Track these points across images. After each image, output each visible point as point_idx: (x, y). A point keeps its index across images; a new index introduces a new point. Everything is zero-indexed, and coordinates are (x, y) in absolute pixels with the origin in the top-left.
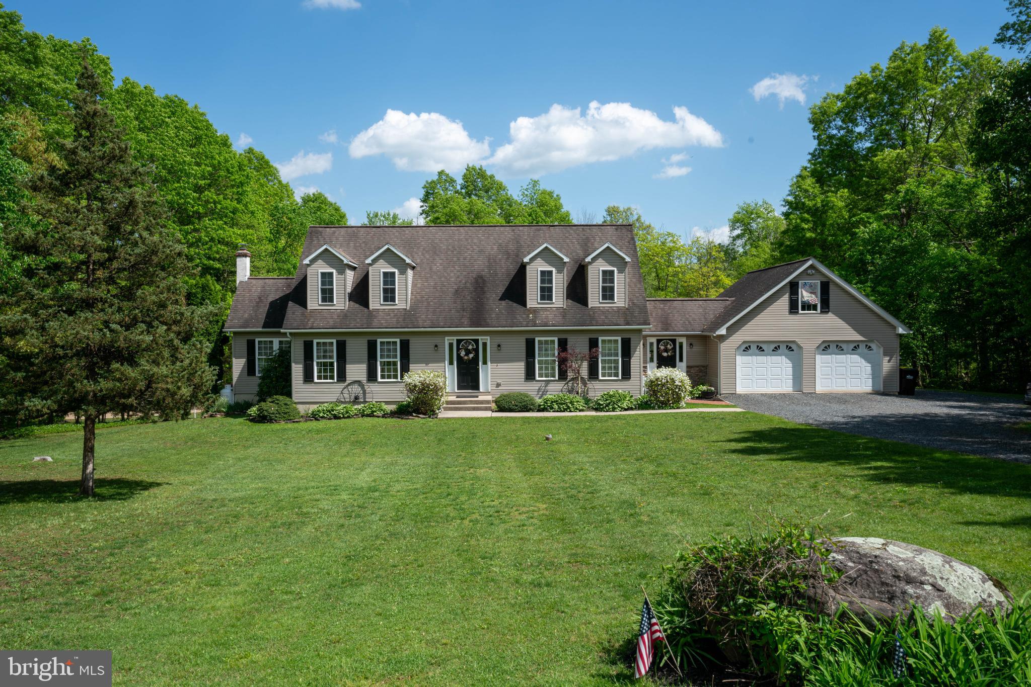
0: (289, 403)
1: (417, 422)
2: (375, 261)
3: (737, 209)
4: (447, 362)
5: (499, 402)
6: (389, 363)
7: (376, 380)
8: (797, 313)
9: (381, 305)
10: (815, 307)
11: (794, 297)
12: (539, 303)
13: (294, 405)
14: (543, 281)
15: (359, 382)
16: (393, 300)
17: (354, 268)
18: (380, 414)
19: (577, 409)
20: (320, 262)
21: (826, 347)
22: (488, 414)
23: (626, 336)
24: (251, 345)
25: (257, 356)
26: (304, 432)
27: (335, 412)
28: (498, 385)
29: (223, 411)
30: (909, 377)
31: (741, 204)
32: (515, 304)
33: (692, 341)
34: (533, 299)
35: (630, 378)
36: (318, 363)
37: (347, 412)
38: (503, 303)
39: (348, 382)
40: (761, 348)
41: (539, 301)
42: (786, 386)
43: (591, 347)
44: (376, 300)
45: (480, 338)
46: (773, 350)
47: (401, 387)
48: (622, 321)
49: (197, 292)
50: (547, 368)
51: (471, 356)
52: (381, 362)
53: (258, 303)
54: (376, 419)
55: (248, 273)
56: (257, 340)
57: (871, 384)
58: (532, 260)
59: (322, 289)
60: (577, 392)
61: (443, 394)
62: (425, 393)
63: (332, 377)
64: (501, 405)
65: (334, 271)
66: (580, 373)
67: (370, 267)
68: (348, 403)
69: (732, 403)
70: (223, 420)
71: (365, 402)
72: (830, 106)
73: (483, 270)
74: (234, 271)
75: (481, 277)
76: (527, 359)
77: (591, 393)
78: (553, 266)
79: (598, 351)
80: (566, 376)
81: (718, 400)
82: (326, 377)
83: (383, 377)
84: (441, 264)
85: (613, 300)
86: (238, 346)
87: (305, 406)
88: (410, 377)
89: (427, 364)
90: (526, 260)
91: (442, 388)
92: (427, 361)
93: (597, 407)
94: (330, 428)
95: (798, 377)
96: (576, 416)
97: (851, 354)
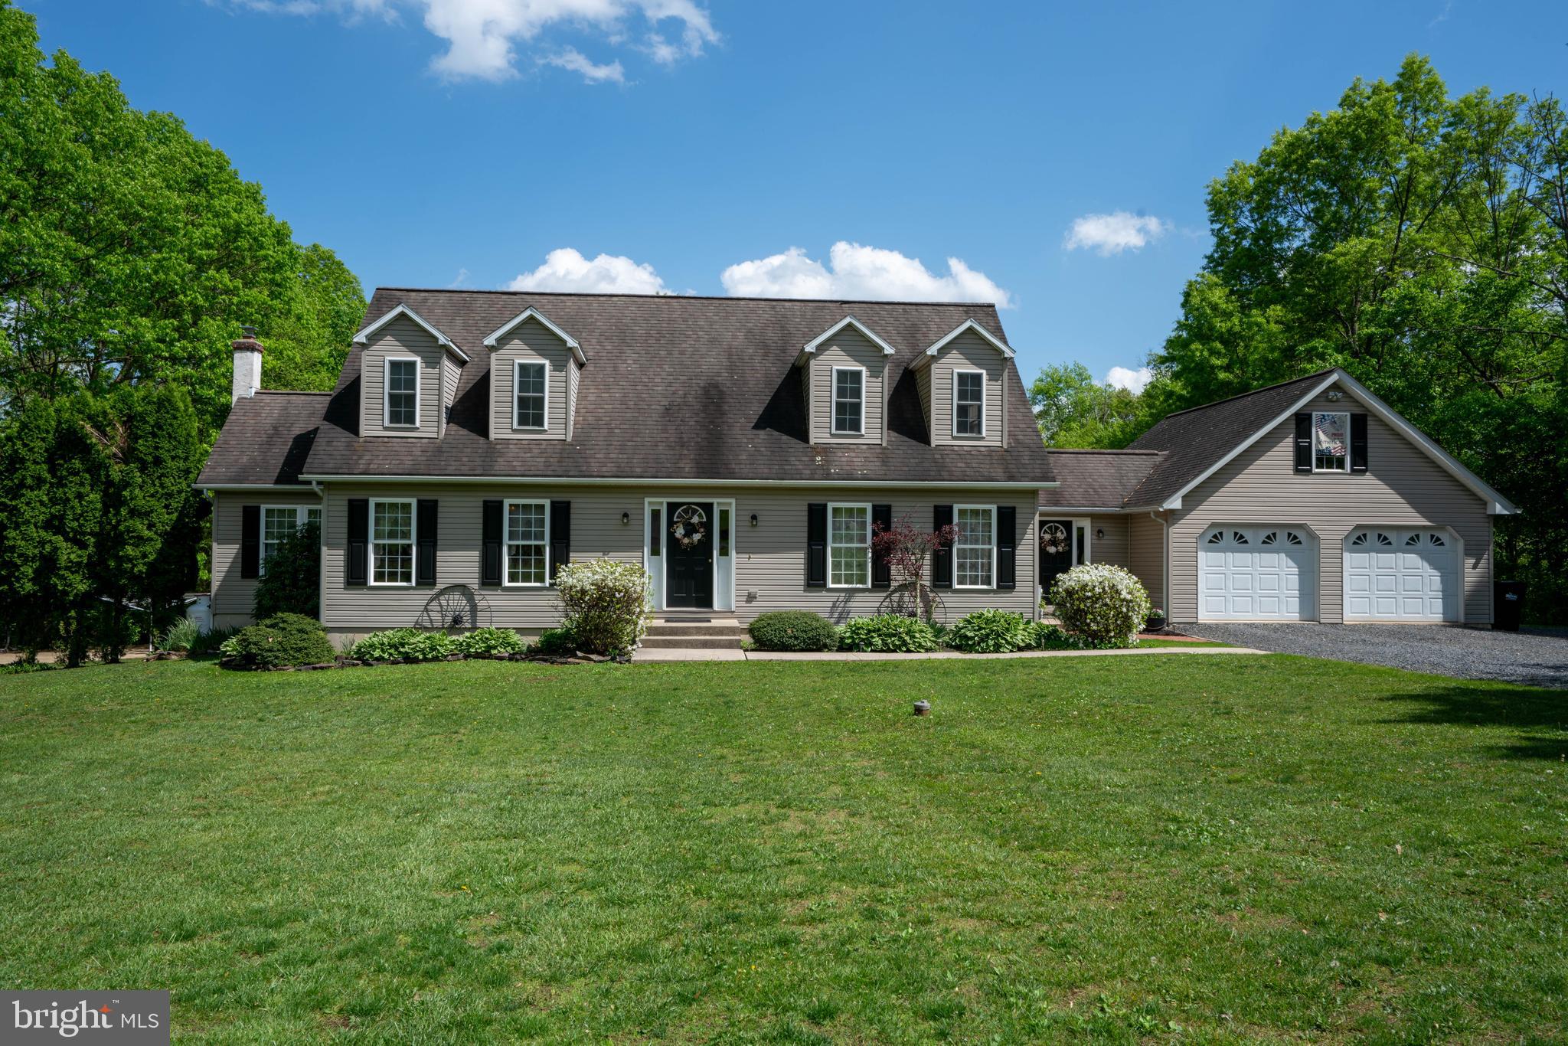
0: (309, 628)
1: (584, 671)
2: (503, 341)
3: (1039, 375)
4: (646, 550)
5: (759, 630)
6: (527, 550)
7: (499, 584)
8: (1310, 472)
9: (514, 431)
10: (1340, 464)
11: (1304, 442)
12: (833, 436)
13: (321, 633)
14: (841, 392)
15: (463, 588)
16: (539, 420)
17: (462, 363)
18: (504, 652)
19: (920, 646)
20: (389, 340)
21: (1361, 538)
22: (738, 655)
23: (1007, 503)
24: (250, 518)
25: (262, 540)
26: (324, 691)
27: (407, 649)
28: (751, 598)
29: (185, 648)
30: (1509, 596)
31: (1046, 368)
32: (785, 437)
33: (1104, 526)
34: (821, 428)
35: (1014, 587)
36: (376, 546)
37: (433, 649)
38: (762, 434)
39: (439, 586)
40: (1242, 537)
41: (834, 431)
42: (1285, 610)
43: (937, 527)
44: (502, 422)
45: (715, 501)
46: (1264, 542)
47: (554, 599)
48: (999, 472)
49: (145, 412)
50: (849, 566)
51: (697, 537)
52: (510, 547)
53: (271, 437)
54: (495, 663)
55: (257, 384)
56: (264, 508)
58: (822, 348)
59: (391, 396)
60: (913, 614)
61: (642, 612)
62: (604, 609)
63: (407, 577)
64: (764, 637)
65: (418, 360)
66: (917, 575)
67: (493, 356)
68: (438, 629)
69: (1195, 638)
70: (177, 666)
71: (474, 628)
72: (1242, 182)
73: (719, 374)
74: (229, 376)
75: (716, 386)
76: (809, 545)
77: (938, 617)
78: (862, 362)
79: (951, 532)
80: (889, 580)
81: (1167, 634)
82: (393, 577)
83: (513, 577)
84: (635, 361)
85: (980, 432)
86: (226, 518)
87: (344, 636)
88: (572, 573)
89: (605, 552)
90: (810, 348)
91: (639, 599)
92: (604, 546)
93: (962, 643)
94: (388, 682)
95: (1309, 593)
96: (921, 662)
97: (1404, 552)
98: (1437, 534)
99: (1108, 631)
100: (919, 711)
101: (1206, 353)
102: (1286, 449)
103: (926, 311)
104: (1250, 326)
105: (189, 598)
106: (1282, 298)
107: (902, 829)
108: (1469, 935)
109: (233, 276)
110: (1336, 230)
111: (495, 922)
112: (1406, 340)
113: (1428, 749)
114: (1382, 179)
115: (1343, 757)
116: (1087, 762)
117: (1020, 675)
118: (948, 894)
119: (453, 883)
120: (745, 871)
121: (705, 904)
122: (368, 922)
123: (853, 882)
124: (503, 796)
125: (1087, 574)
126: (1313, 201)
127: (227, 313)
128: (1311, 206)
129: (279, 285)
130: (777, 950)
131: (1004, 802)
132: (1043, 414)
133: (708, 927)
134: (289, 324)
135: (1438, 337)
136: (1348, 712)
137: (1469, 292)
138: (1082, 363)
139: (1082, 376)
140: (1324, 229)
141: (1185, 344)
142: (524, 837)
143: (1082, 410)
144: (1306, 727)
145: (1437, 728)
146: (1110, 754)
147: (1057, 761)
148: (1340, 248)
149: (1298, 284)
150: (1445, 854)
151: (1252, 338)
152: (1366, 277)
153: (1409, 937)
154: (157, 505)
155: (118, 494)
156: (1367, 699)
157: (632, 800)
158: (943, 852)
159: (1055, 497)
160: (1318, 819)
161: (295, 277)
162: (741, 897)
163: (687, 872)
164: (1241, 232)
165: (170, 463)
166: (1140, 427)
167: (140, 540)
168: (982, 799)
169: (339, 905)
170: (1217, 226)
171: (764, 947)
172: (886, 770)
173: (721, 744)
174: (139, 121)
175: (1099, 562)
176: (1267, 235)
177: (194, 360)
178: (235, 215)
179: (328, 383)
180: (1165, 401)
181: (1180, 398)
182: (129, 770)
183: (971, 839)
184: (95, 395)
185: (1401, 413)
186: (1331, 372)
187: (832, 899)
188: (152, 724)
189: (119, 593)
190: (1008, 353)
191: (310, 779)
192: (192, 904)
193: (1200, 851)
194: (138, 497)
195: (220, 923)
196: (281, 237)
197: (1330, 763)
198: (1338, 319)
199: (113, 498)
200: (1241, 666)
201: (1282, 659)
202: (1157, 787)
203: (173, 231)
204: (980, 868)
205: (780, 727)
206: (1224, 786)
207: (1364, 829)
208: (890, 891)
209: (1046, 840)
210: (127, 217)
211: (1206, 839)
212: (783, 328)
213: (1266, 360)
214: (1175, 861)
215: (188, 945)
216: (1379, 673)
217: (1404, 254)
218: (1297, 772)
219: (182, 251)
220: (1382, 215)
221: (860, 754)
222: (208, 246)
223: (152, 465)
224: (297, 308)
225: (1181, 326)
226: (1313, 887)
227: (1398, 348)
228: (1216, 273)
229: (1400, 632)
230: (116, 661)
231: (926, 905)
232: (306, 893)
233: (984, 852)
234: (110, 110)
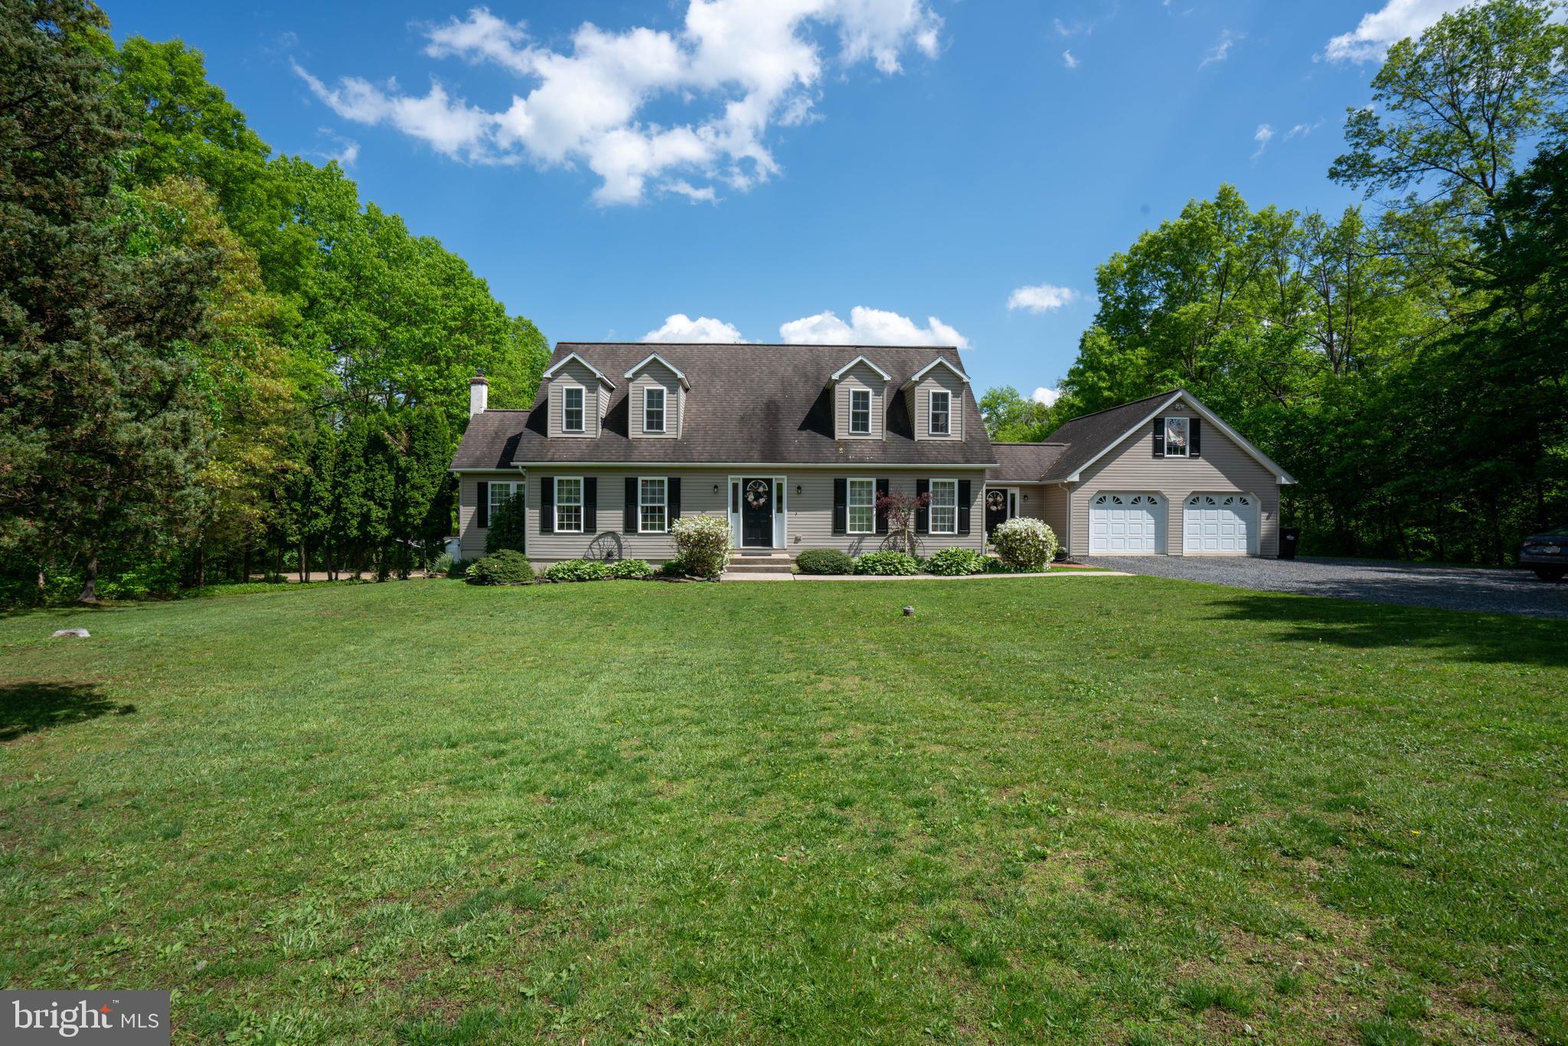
0: (519, 559)
1: (690, 587)
2: (636, 375)
3: (985, 394)
4: (730, 509)
5: (802, 561)
6: (653, 509)
7: (636, 531)
8: (1163, 457)
9: (644, 433)
10: (1183, 451)
11: (1159, 437)
12: (850, 434)
13: (526, 562)
14: (856, 406)
15: (613, 534)
16: (660, 426)
17: (611, 390)
18: (640, 575)
19: (907, 571)
20: (565, 376)
21: (1196, 500)
22: (789, 577)
23: (965, 478)
24: (482, 489)
25: (490, 504)
27: (579, 572)
28: (797, 540)
29: (445, 571)
30: (1289, 537)
31: (989, 389)
32: (819, 435)
33: (1028, 492)
34: (843, 428)
35: (969, 533)
36: (559, 507)
37: (595, 572)
38: (804, 433)
39: (598, 533)
40: (1118, 499)
41: (851, 431)
42: (1146, 547)
43: (919, 494)
44: (637, 427)
45: (774, 477)
46: (1133, 503)
47: (670, 541)
48: (959, 457)
49: (419, 424)
50: (861, 519)
51: (762, 501)
52: (642, 507)
53: (494, 438)
54: (634, 582)
55: (485, 405)
56: (490, 483)
57: (1245, 546)
58: (843, 377)
59: (567, 411)
60: (903, 551)
61: (727, 549)
62: (703, 547)
63: (578, 527)
64: (806, 565)
65: (584, 388)
66: (905, 525)
67: (631, 385)
68: (598, 560)
69: (1087, 566)
70: (441, 582)
71: (620, 559)
72: (1119, 266)
73: (776, 395)
74: (468, 400)
75: (774, 402)
76: (835, 506)
77: (919, 552)
78: (869, 386)
79: (928, 497)
80: (887, 528)
81: (1069, 563)
82: (569, 527)
83: (644, 527)
84: (721, 387)
85: (947, 431)
86: (467, 490)
87: (540, 564)
88: (682, 524)
89: (703, 511)
90: (835, 377)
91: (725, 541)
92: (703, 507)
93: (935, 569)
94: (568, 593)
95: (1162, 536)
96: (908, 582)
97: (1223, 509)
98: (1244, 497)
99: (1030, 561)
100: (907, 613)
101: (1095, 379)
102: (1147, 442)
103: (911, 352)
104: (1126, 360)
105: (447, 540)
106: (1145, 343)
107: (895, 689)
108: (1258, 753)
109: (470, 338)
110: (1180, 298)
111: (637, 743)
112: (1226, 370)
113: (1236, 636)
114: (1209, 265)
115: (1181, 642)
116: (1016, 646)
117: (973, 590)
118: (925, 729)
119: (610, 719)
120: (795, 714)
121: (769, 734)
122: (559, 741)
123: (865, 722)
124: (641, 665)
125: (1017, 525)
126: (1165, 279)
127: (467, 361)
128: (1164, 282)
129: (498, 343)
130: (816, 763)
131: (962, 672)
132: (987, 420)
133: (771, 749)
134: (504, 367)
135: (1246, 368)
136: (1186, 613)
137: (1266, 338)
138: (1013, 386)
139: (1013, 394)
140: (1172, 297)
141: (1082, 373)
142: (654, 691)
143: (1013, 417)
144: (1158, 622)
145: (1242, 622)
146: (1032, 640)
147: (997, 645)
148: (1183, 309)
149: (1155, 334)
150: (1245, 703)
151: (1126, 369)
152: (1200, 328)
153: (1220, 754)
154: (427, 482)
155: (404, 476)
156: (1197, 604)
157: (722, 669)
158: (922, 703)
159: (996, 474)
160: (1165, 681)
161: (507, 338)
162: (792, 731)
163: (757, 714)
164: (1118, 299)
165: (434, 456)
166: (1052, 428)
167: (417, 504)
168: (948, 669)
169: (541, 730)
170: (1103, 295)
171: (807, 762)
172: (885, 651)
173: (779, 634)
174: (415, 242)
175: (1025, 516)
176: (1135, 301)
177: (447, 391)
178: (471, 299)
179: (528, 404)
180: (1069, 410)
181: (1079, 408)
182: (416, 645)
183: (941, 695)
184: (390, 415)
185: (1222, 418)
186: (1177, 391)
187: (851, 732)
188: (428, 617)
189: (406, 537)
190: (965, 379)
191: (522, 653)
192: (455, 726)
193: (1087, 703)
194: (416, 477)
195: (472, 739)
196: (498, 312)
197: (1173, 646)
198: (1182, 356)
199: (401, 479)
200: (1116, 583)
201: (1143, 579)
202: (1062, 661)
203: (433, 311)
204: (946, 713)
205: (816, 624)
206: (1105, 660)
207: (1194, 687)
208: (888, 727)
209: (989, 695)
210: (409, 303)
211: (1092, 695)
212: (818, 364)
213: (1135, 384)
214: (1072, 709)
215: (454, 751)
216: (1205, 587)
217: (1224, 313)
218: (1152, 652)
219: (440, 323)
220: (1209, 288)
221: (868, 640)
222: (454, 319)
223: (423, 457)
224: (509, 357)
225: (1079, 361)
226: (1161, 724)
227: (1220, 376)
228: (1102, 326)
229: (1220, 561)
230: (405, 578)
231: (912, 736)
232: (522, 722)
233: (949, 703)
234: (398, 237)
